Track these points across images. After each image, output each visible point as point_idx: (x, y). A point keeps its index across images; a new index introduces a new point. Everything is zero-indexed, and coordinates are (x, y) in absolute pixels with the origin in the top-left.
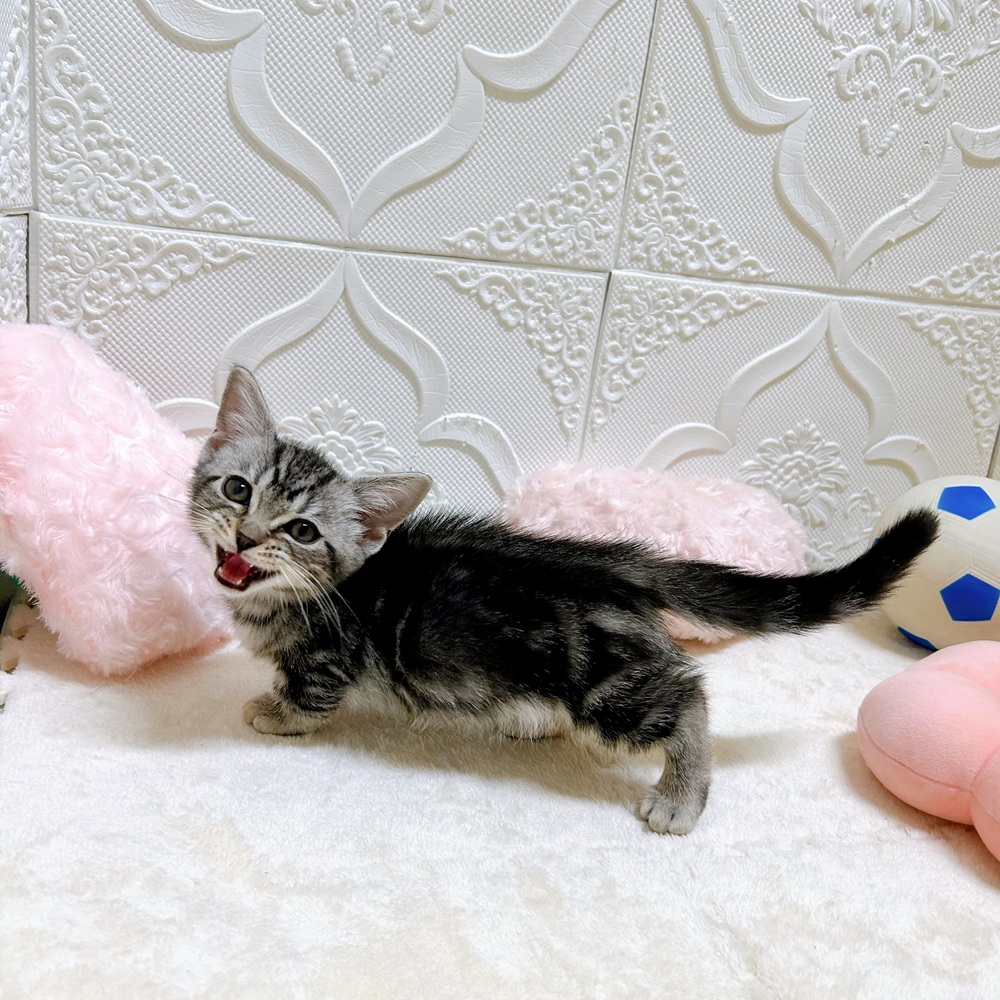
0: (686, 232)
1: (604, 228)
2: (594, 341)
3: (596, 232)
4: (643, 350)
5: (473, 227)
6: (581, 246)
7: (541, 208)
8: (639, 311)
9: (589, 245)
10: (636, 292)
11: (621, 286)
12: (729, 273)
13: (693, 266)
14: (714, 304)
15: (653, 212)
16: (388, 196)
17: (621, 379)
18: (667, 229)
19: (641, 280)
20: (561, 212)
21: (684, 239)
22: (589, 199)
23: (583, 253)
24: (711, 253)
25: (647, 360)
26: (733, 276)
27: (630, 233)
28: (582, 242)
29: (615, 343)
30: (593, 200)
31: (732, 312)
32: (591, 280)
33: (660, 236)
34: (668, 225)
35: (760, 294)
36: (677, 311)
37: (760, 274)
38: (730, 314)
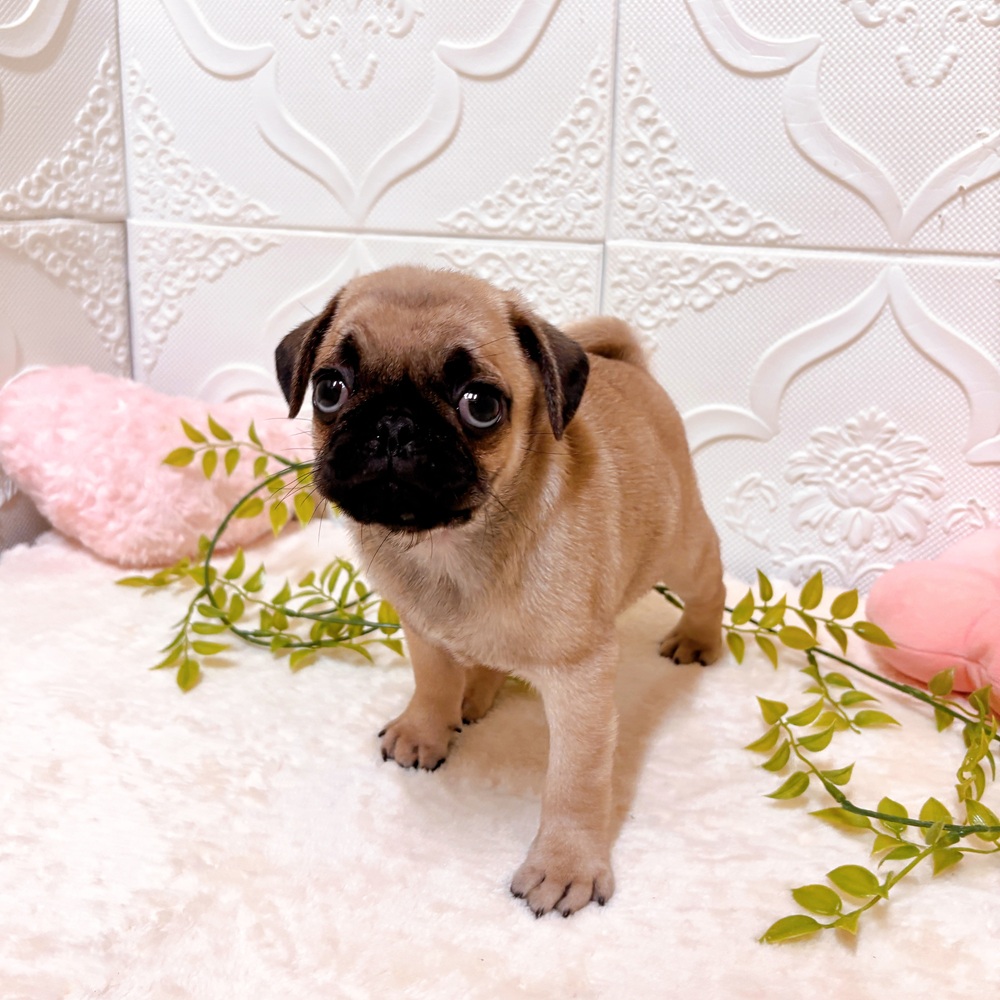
0: (685, 197)
1: (593, 199)
3: (584, 204)
4: (649, 323)
5: (465, 207)
6: (570, 219)
7: (527, 185)
8: (639, 283)
9: (578, 216)
10: (633, 262)
11: (616, 256)
12: (742, 237)
13: (696, 231)
14: (727, 272)
18: (661, 195)
19: (637, 250)
20: (548, 186)
21: (682, 204)
22: (573, 171)
23: (573, 227)
24: (716, 216)
25: (655, 334)
26: (748, 240)
27: (620, 201)
28: (571, 215)
30: (577, 172)
31: (750, 280)
32: (585, 253)
33: (652, 203)
34: (661, 190)
35: (785, 259)
36: (683, 281)
37: (783, 236)
38: (749, 283)
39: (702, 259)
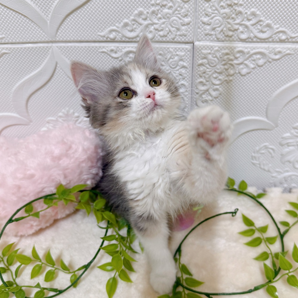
0: (237, 18)
1: (186, 20)
2: (190, 79)
3: (181, 23)
4: (217, 82)
5: (113, 26)
6: (174, 31)
7: (148, 13)
8: (212, 64)
10: (210, 53)
11: (200, 51)
12: (267, 39)
13: (243, 36)
14: (258, 56)
15: (214, 8)
16: (63, 17)
17: (207, 97)
18: (224, 17)
19: (212, 47)
20: (160, 13)
21: (236, 22)
22: (174, 5)
23: (176, 35)
24: (254, 28)
25: (220, 87)
26: (271, 40)
27: (201, 21)
28: (174, 29)
29: (201, 80)
30: (177, 5)
31: (270, 60)
32: (183, 49)
33: (220, 21)
34: (225, 15)
35: (289, 49)
36: (236, 62)
37: (289, 37)
38: (270, 61)
39: (246, 50)
